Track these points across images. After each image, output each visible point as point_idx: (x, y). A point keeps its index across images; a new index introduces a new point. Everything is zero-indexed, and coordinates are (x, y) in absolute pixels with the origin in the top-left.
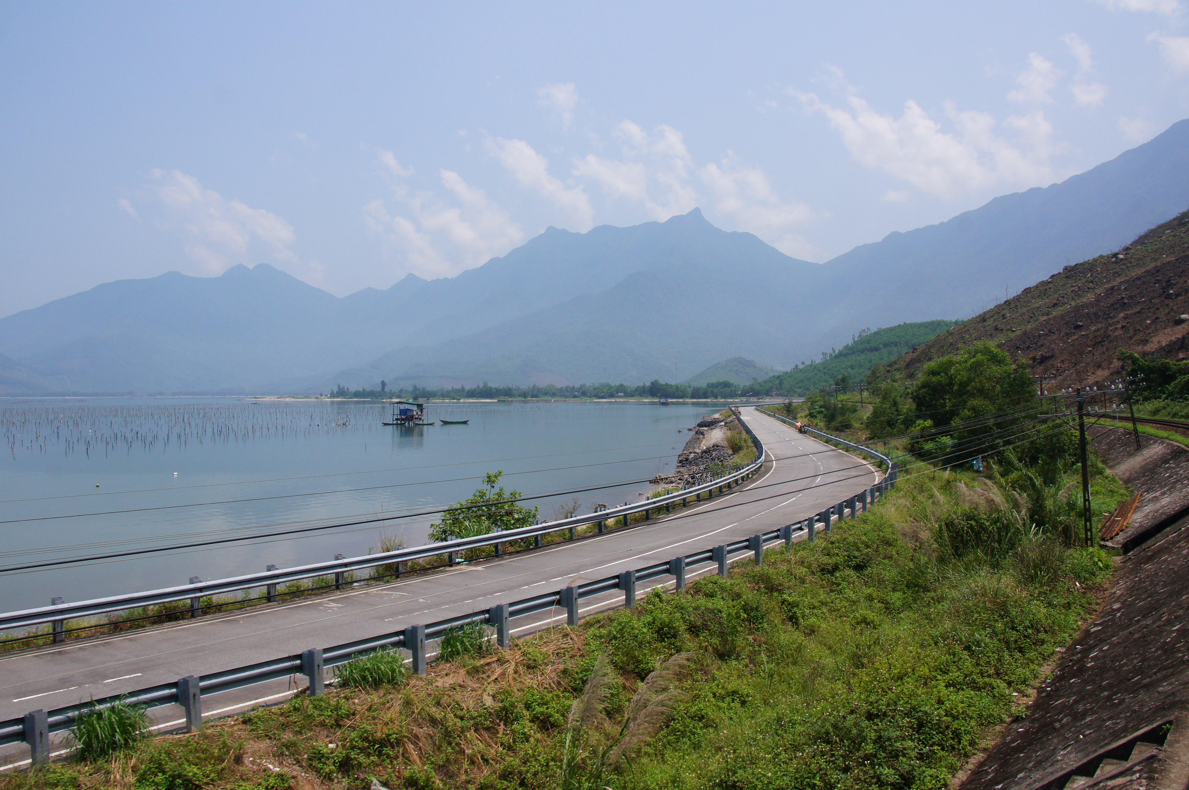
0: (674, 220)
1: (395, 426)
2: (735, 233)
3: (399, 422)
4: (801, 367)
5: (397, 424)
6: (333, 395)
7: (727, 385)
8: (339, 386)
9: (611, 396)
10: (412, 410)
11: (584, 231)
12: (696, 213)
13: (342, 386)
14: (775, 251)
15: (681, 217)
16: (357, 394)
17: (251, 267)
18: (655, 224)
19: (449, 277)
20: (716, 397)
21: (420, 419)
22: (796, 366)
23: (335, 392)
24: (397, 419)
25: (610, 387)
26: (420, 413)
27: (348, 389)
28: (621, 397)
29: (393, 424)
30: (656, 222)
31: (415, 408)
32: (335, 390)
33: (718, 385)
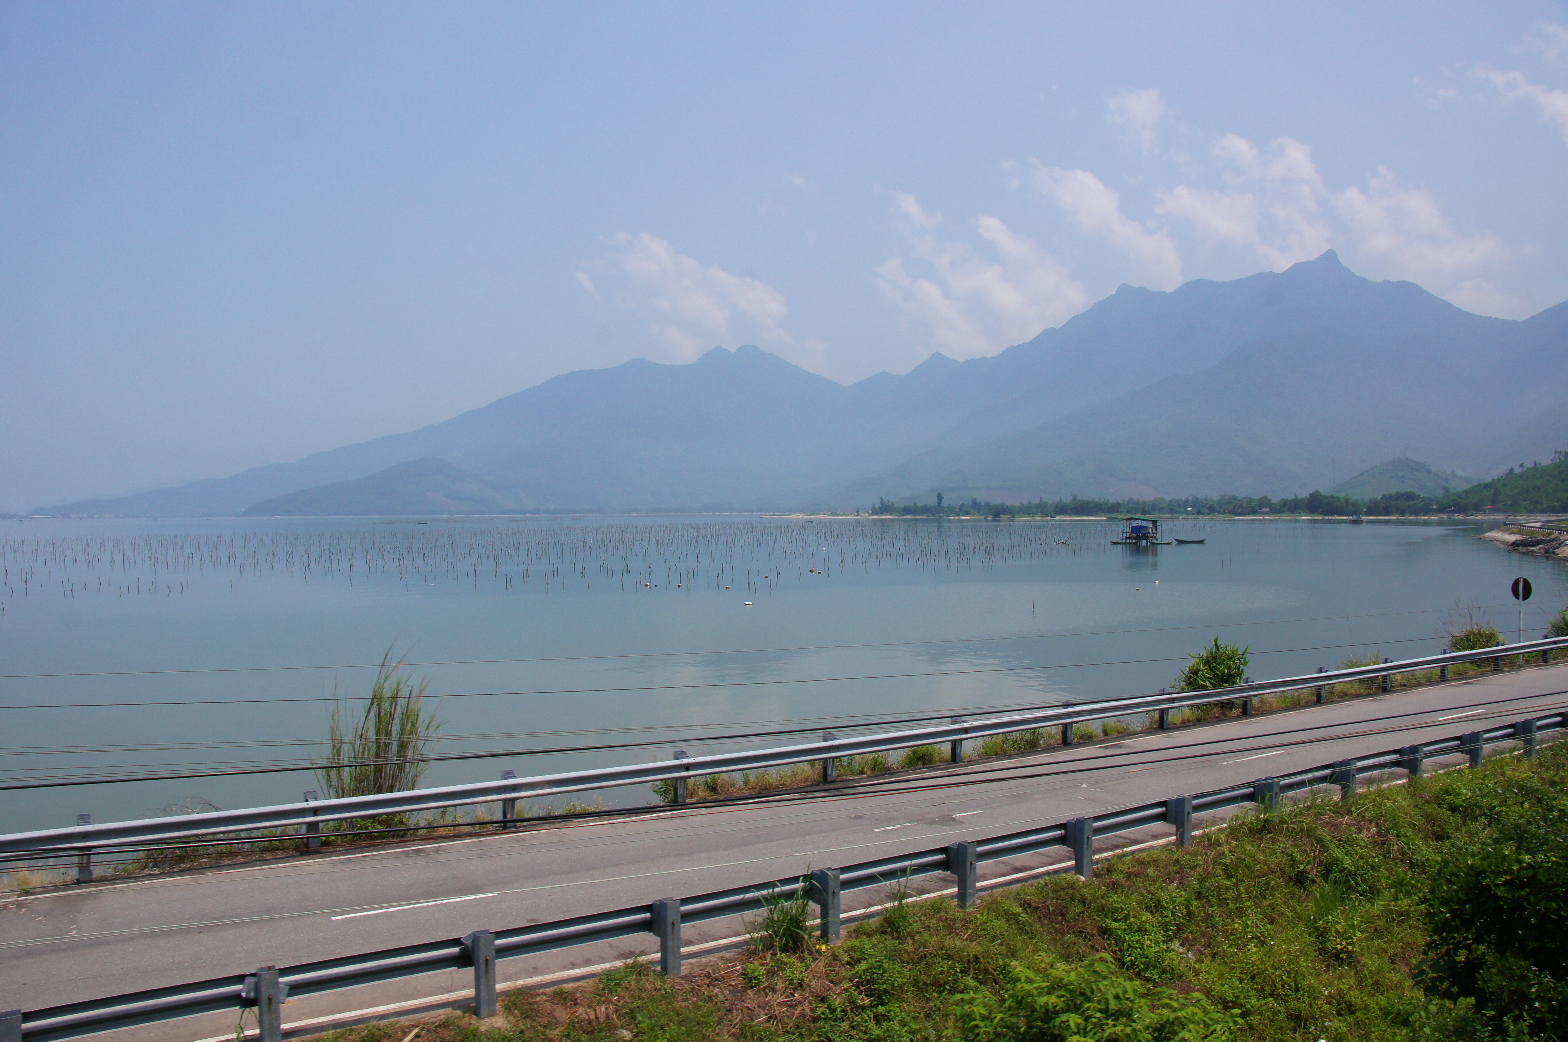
0: (1298, 269)
1: (1124, 545)
2: (1386, 283)
3: (1128, 541)
4: (1518, 470)
5: (1125, 543)
6: (875, 512)
7: (1410, 496)
8: (882, 500)
9: (1253, 512)
10: (1147, 528)
11: (1169, 289)
12: (1330, 257)
13: (886, 500)
14: (1448, 305)
15: (1307, 263)
16: (907, 510)
17: (733, 349)
18: (1270, 275)
19: (988, 356)
20: (1403, 513)
21: (1155, 537)
22: (1511, 470)
23: (877, 507)
24: (1126, 538)
25: (1251, 500)
26: (1154, 531)
27: (893, 503)
28: (1266, 513)
29: (1121, 543)
30: (1271, 273)
31: (1150, 525)
32: (878, 505)
33: (1399, 496)
